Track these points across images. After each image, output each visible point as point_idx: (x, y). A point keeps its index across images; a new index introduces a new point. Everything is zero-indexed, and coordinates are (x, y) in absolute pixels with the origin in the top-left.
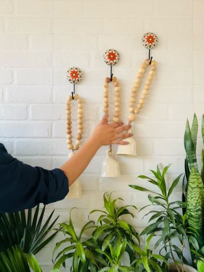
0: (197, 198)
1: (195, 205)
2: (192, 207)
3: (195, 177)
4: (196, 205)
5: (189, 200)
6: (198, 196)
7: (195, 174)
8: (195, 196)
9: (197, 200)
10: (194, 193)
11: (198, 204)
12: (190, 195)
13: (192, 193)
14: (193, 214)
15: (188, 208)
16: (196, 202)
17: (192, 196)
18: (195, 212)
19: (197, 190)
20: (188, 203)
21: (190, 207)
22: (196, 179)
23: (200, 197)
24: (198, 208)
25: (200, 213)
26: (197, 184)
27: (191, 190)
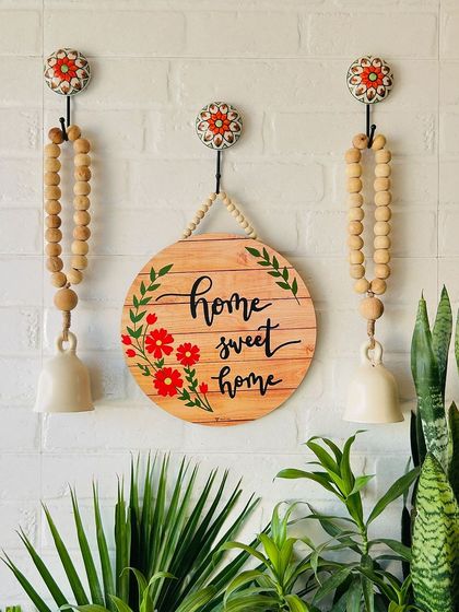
0: (440, 543)
1: (433, 559)
2: (427, 566)
3: (434, 484)
4: (437, 562)
5: (417, 543)
6: (442, 537)
7: (433, 476)
8: (432, 535)
9: (441, 549)
10: (433, 527)
11: (442, 560)
12: (421, 530)
13: (427, 528)
14: (429, 584)
15: (416, 565)
16: (436, 551)
17: (427, 535)
18: (435, 581)
19: (441, 522)
20: (416, 552)
21: (420, 565)
22: (437, 492)
23: (449, 540)
24: (441, 570)
25: (446, 582)
26: (439, 504)
27: (423, 516)
